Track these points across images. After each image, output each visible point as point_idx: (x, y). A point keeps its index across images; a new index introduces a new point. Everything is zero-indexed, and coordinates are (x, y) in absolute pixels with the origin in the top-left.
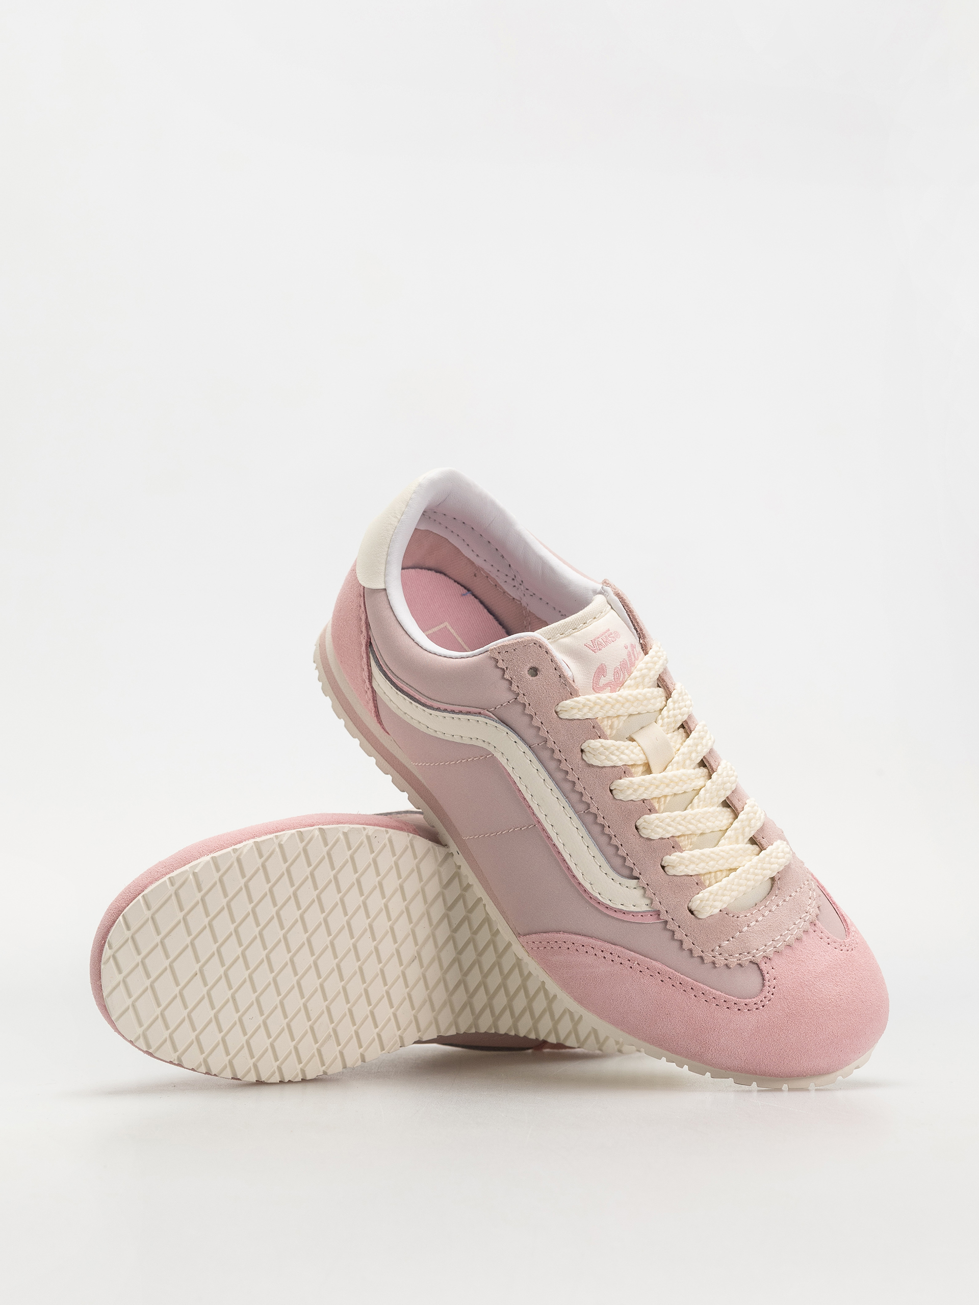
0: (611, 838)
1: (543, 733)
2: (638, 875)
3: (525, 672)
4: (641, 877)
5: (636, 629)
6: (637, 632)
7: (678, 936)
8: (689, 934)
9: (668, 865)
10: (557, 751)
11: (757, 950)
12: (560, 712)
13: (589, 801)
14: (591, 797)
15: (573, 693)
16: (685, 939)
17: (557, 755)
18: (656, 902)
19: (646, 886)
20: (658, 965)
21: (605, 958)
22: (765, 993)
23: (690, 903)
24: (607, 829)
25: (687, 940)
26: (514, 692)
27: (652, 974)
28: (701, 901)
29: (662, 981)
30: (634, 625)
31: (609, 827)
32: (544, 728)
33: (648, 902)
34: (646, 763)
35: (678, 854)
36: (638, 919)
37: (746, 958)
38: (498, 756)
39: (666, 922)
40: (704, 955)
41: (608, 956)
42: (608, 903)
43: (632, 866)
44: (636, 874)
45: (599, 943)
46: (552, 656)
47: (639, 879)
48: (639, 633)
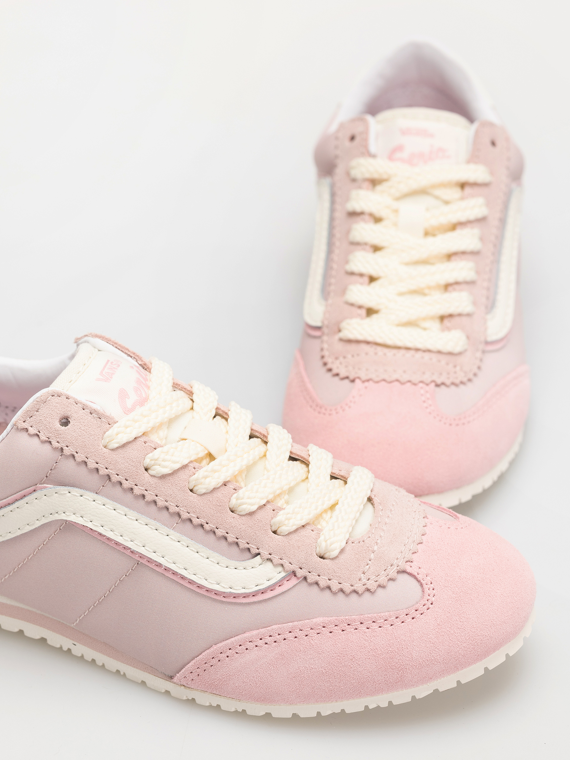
0: (214, 532)
1: (103, 471)
2: (257, 551)
3: (58, 425)
4: (260, 551)
5: (129, 355)
6: (131, 357)
7: (322, 584)
8: (332, 577)
9: (279, 528)
10: (124, 482)
11: (397, 559)
12: (108, 445)
13: (177, 509)
14: (177, 506)
15: (111, 423)
16: (330, 583)
17: (126, 484)
18: (287, 565)
19: (270, 556)
20: (319, 620)
21: (266, 643)
22: (427, 591)
23: (318, 549)
24: (206, 526)
25: (333, 583)
26: (56, 449)
27: (318, 632)
28: (326, 541)
29: (331, 632)
30: (126, 353)
31: (207, 523)
32: (101, 466)
33: (280, 569)
34: (207, 454)
35: (281, 512)
36: (278, 590)
37: (392, 572)
38: (72, 518)
39: (305, 578)
40: (355, 588)
41: (268, 640)
42: (243, 591)
43: (247, 546)
44: (254, 551)
45: (255, 632)
46: (74, 399)
47: (259, 554)
48: (134, 358)
